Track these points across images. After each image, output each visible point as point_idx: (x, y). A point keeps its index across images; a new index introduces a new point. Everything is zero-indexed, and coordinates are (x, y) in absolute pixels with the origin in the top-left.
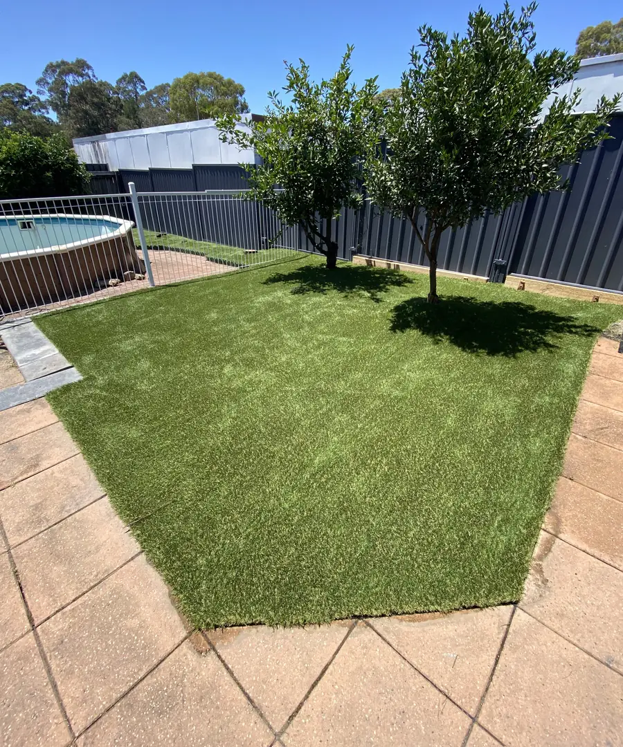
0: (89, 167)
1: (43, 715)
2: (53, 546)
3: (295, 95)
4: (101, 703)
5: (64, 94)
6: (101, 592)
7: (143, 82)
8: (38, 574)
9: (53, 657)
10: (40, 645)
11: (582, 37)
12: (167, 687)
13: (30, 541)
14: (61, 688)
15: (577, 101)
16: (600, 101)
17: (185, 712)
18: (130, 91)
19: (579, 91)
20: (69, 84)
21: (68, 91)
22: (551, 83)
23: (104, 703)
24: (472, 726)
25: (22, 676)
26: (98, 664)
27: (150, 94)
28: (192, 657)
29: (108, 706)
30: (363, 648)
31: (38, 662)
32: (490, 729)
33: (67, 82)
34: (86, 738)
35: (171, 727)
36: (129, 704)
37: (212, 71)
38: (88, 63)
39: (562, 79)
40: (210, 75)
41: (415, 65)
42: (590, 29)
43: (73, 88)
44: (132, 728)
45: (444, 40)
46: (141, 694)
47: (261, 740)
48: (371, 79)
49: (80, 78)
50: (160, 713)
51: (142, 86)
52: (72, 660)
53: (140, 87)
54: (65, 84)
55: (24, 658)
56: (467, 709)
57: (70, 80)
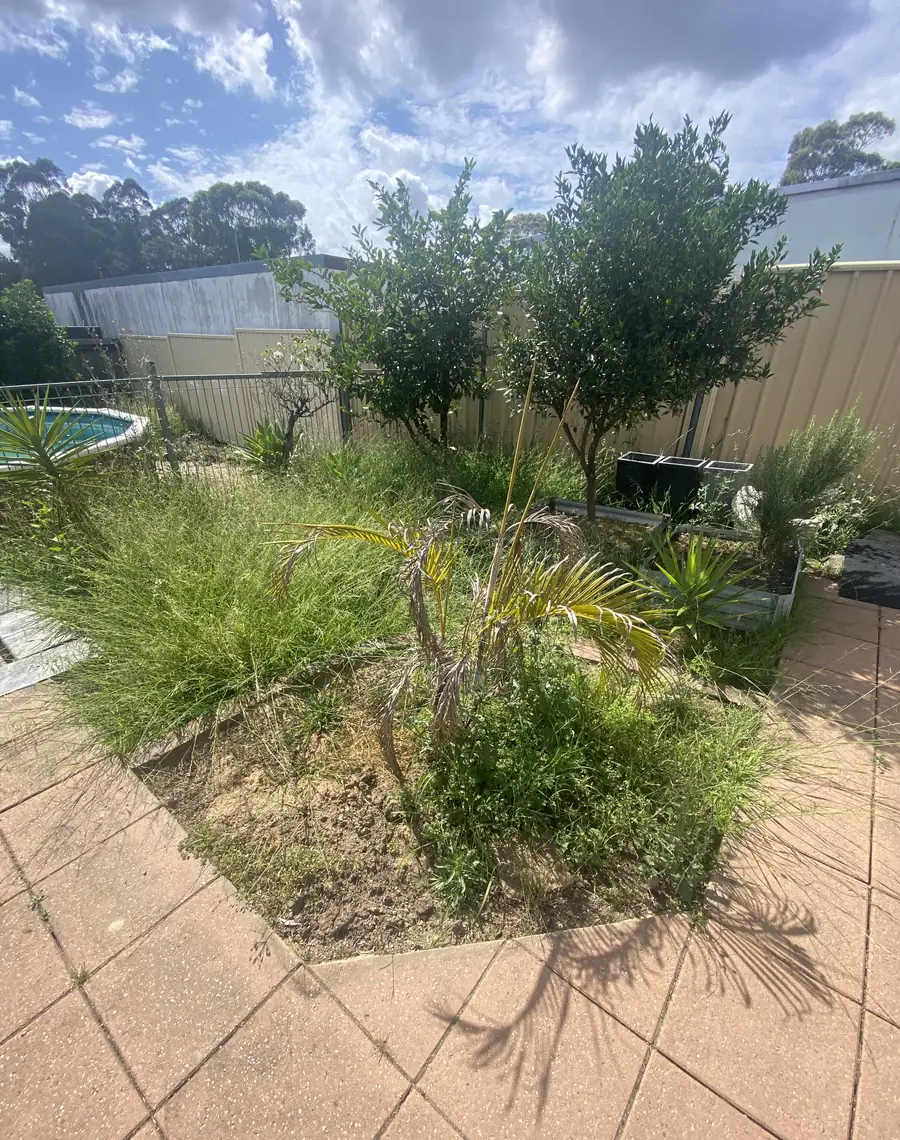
0: (72, 333)
1: (106, 1090)
2: (92, 878)
3: (391, 232)
4: (183, 1066)
5: (21, 214)
6: (166, 931)
7: (146, 195)
8: (75, 915)
9: (110, 1017)
10: (89, 1003)
11: (797, 143)
12: (268, 1038)
13: (58, 874)
14: (127, 1054)
15: (782, 253)
16: (813, 257)
17: (294, 1066)
18: (126, 209)
19: (785, 239)
20: (28, 198)
21: (26, 209)
22: (749, 228)
23: (187, 1066)
24: (648, 1052)
25: (71, 1044)
26: (174, 1020)
27: (157, 214)
28: (297, 1001)
29: (192, 1069)
30: (513, 972)
31: (91, 1024)
32: (671, 1054)
33: (25, 195)
34: (167, 1110)
35: (278, 1085)
36: (219, 1064)
37: (254, 180)
38: (55, 164)
39: (763, 223)
40: (250, 185)
41: (563, 198)
42: (807, 131)
43: (33, 205)
44: (227, 1094)
45: (603, 166)
46: (236, 1050)
47: (394, 1090)
48: (501, 211)
49: (46, 190)
50: (262, 1070)
51: (144, 202)
52: (137, 1019)
53: (141, 203)
54: (21, 198)
55: (70, 1023)
56: (643, 1033)
57: (30, 191)
